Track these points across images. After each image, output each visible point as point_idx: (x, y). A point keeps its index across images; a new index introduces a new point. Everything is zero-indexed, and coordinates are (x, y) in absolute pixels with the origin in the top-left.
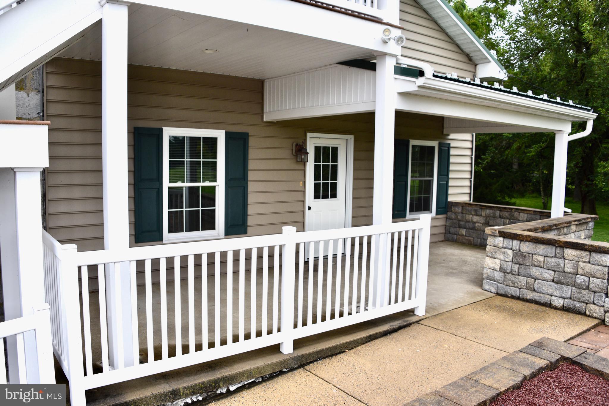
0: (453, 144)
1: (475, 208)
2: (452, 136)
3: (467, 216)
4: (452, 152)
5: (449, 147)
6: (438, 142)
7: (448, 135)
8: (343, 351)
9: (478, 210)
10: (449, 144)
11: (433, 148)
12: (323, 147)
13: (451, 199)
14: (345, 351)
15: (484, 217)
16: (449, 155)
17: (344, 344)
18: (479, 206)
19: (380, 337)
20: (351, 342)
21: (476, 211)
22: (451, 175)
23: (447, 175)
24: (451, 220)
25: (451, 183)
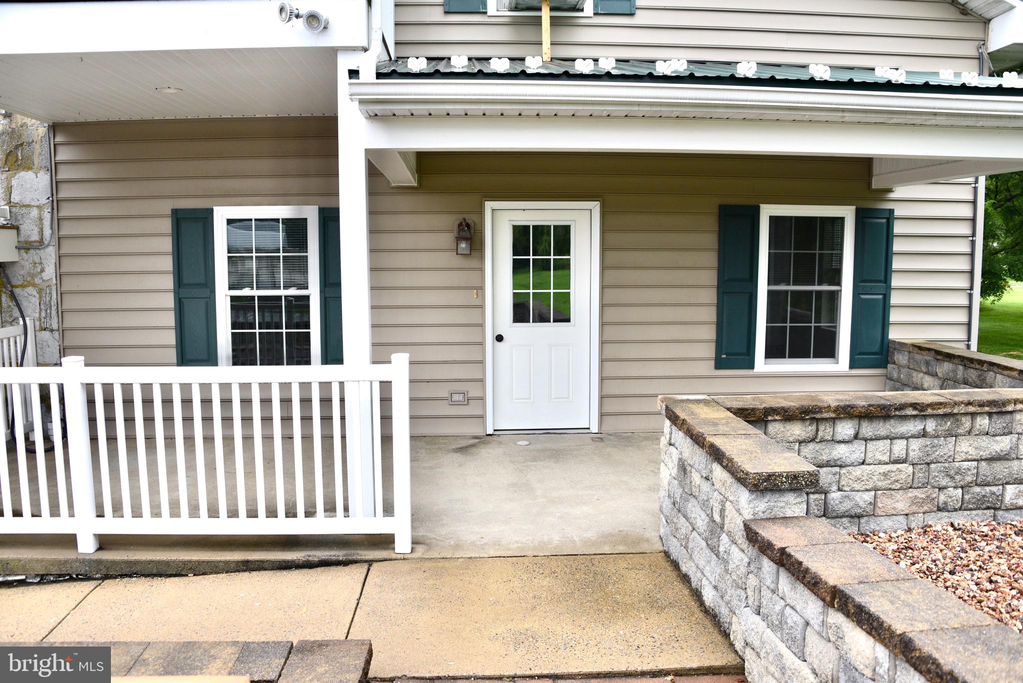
0: (900, 211)
1: (928, 358)
2: (900, 192)
3: (915, 374)
4: (899, 228)
5: (890, 217)
6: (854, 208)
7: (890, 191)
8: (183, 573)
9: (931, 363)
10: (891, 211)
11: (839, 222)
12: (533, 226)
13: (894, 334)
14: (187, 575)
15: (940, 378)
16: (889, 237)
17: (185, 563)
18: (933, 352)
19: (272, 569)
20: (199, 563)
21: (927, 363)
22: (896, 282)
23: (887, 280)
24: (893, 382)
25: (895, 299)
